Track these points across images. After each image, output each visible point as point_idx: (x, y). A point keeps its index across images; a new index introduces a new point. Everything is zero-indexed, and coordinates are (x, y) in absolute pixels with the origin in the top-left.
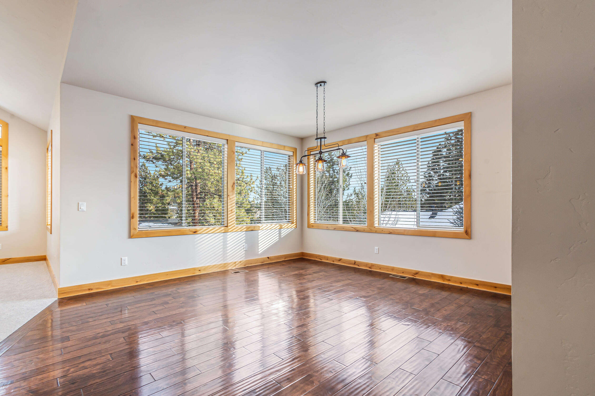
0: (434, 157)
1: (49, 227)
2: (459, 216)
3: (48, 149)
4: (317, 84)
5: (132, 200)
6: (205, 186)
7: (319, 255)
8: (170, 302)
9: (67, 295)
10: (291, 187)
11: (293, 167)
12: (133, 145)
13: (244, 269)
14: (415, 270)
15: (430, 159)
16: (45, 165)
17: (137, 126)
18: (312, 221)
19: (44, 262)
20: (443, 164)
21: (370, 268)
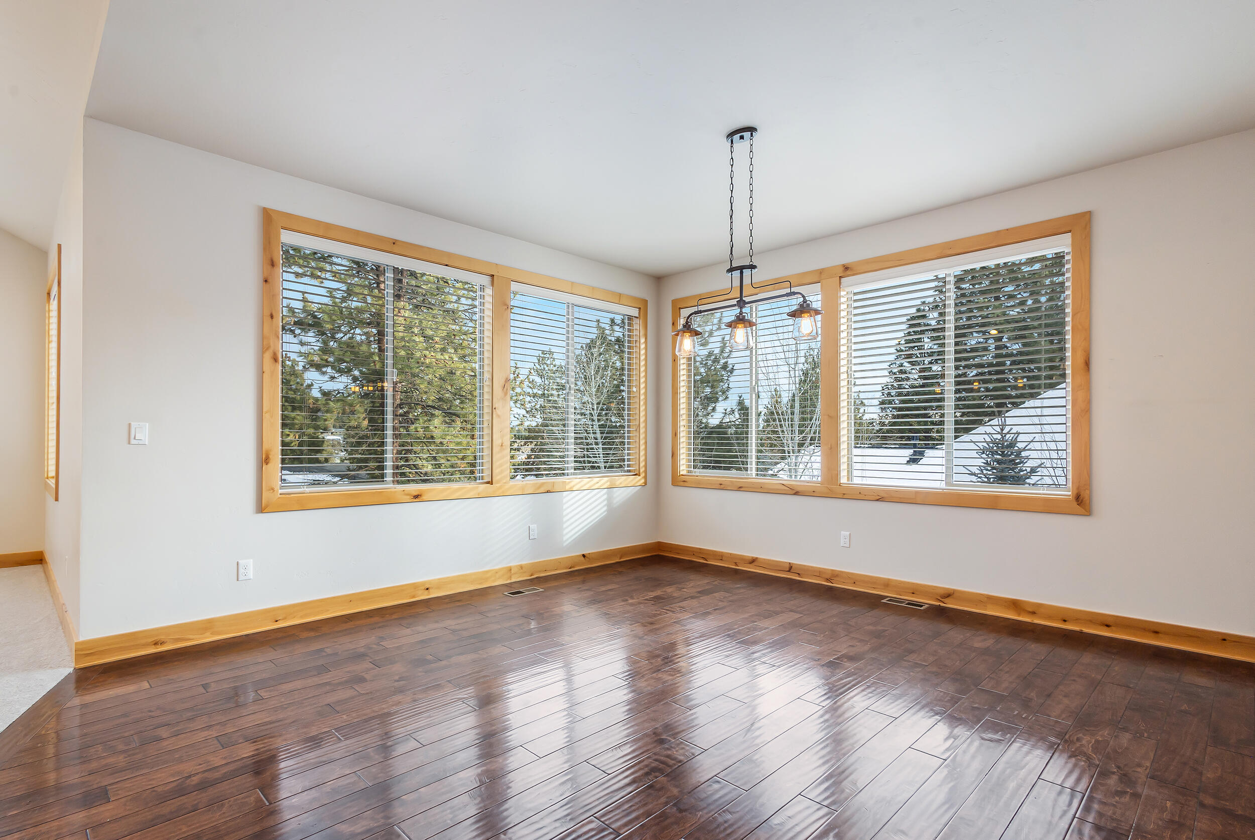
0: (911, 330)
1: (52, 483)
2: (989, 460)
3: (49, 294)
4: (731, 135)
5: (266, 416)
6: (413, 389)
7: (700, 549)
8: (367, 676)
9: (99, 659)
10: (635, 389)
11: (638, 345)
12: (270, 280)
13: (534, 585)
14: (943, 588)
15: (901, 334)
16: (43, 333)
17: (278, 235)
18: (683, 469)
19: (38, 567)
20: (930, 345)
21: (828, 580)
